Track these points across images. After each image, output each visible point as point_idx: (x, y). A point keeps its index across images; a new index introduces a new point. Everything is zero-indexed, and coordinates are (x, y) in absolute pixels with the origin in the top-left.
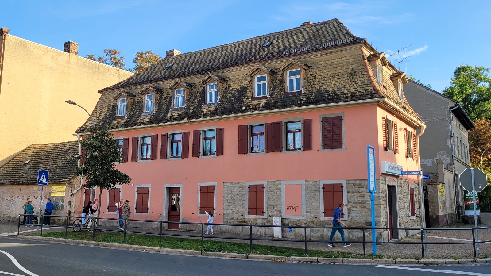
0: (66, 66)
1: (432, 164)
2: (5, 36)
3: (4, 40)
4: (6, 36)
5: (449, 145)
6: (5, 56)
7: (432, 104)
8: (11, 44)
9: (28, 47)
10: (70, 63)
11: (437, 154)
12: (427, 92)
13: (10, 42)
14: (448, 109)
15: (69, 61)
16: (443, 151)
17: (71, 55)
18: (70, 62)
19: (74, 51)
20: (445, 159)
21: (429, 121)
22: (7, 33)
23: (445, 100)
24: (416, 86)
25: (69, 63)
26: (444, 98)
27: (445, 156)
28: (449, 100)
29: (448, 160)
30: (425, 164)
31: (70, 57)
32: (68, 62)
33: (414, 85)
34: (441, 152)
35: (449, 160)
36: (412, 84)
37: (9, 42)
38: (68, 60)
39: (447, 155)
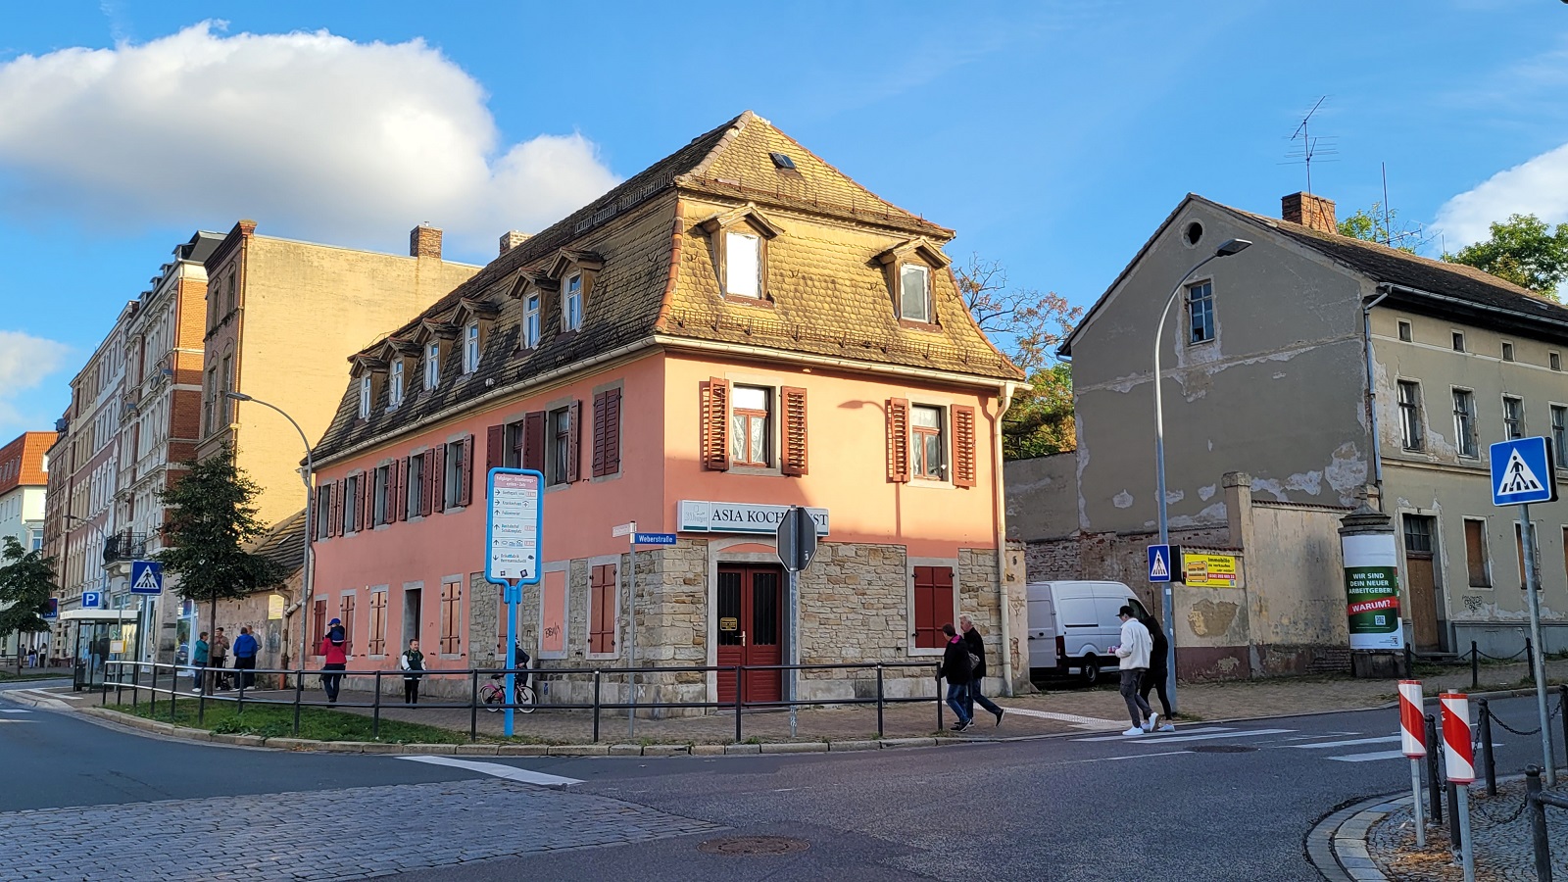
0: (409, 292)
1: (1320, 488)
2: (246, 238)
3: (246, 249)
4: (249, 240)
5: (1363, 424)
6: (247, 287)
7: (1316, 293)
8: (262, 256)
9: (305, 258)
10: (420, 282)
11: (1333, 455)
12: (1303, 254)
13: (261, 252)
14: (1360, 305)
15: (417, 276)
16: (1349, 444)
17: (421, 261)
18: (421, 278)
19: (430, 249)
20: (1355, 469)
21: (1308, 349)
22: (252, 231)
23: (1348, 275)
24: (1273, 239)
25: (418, 283)
26: (1347, 270)
27: (1353, 459)
28: (1361, 275)
29: (1361, 471)
30: (1301, 488)
31: (420, 265)
32: (415, 280)
33: (1268, 237)
34: (1344, 448)
35: (1365, 472)
36: (1262, 233)
37: (257, 254)
38: (413, 275)
39: (1358, 454)
